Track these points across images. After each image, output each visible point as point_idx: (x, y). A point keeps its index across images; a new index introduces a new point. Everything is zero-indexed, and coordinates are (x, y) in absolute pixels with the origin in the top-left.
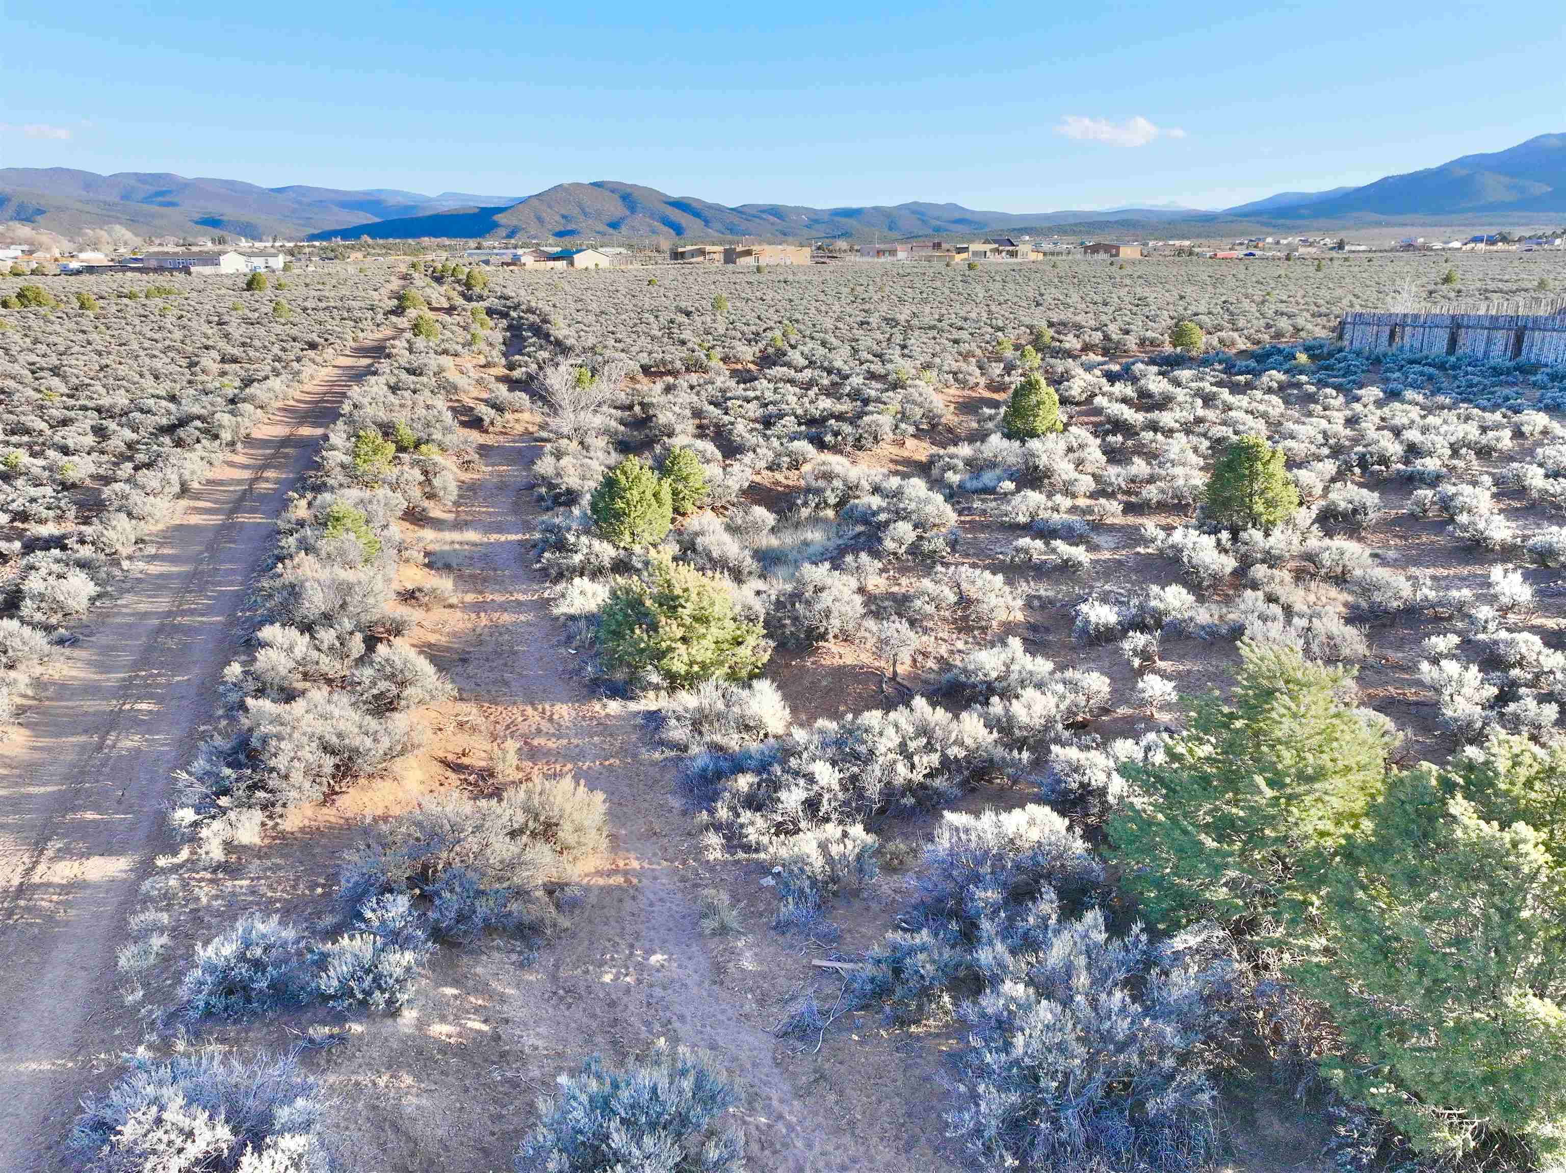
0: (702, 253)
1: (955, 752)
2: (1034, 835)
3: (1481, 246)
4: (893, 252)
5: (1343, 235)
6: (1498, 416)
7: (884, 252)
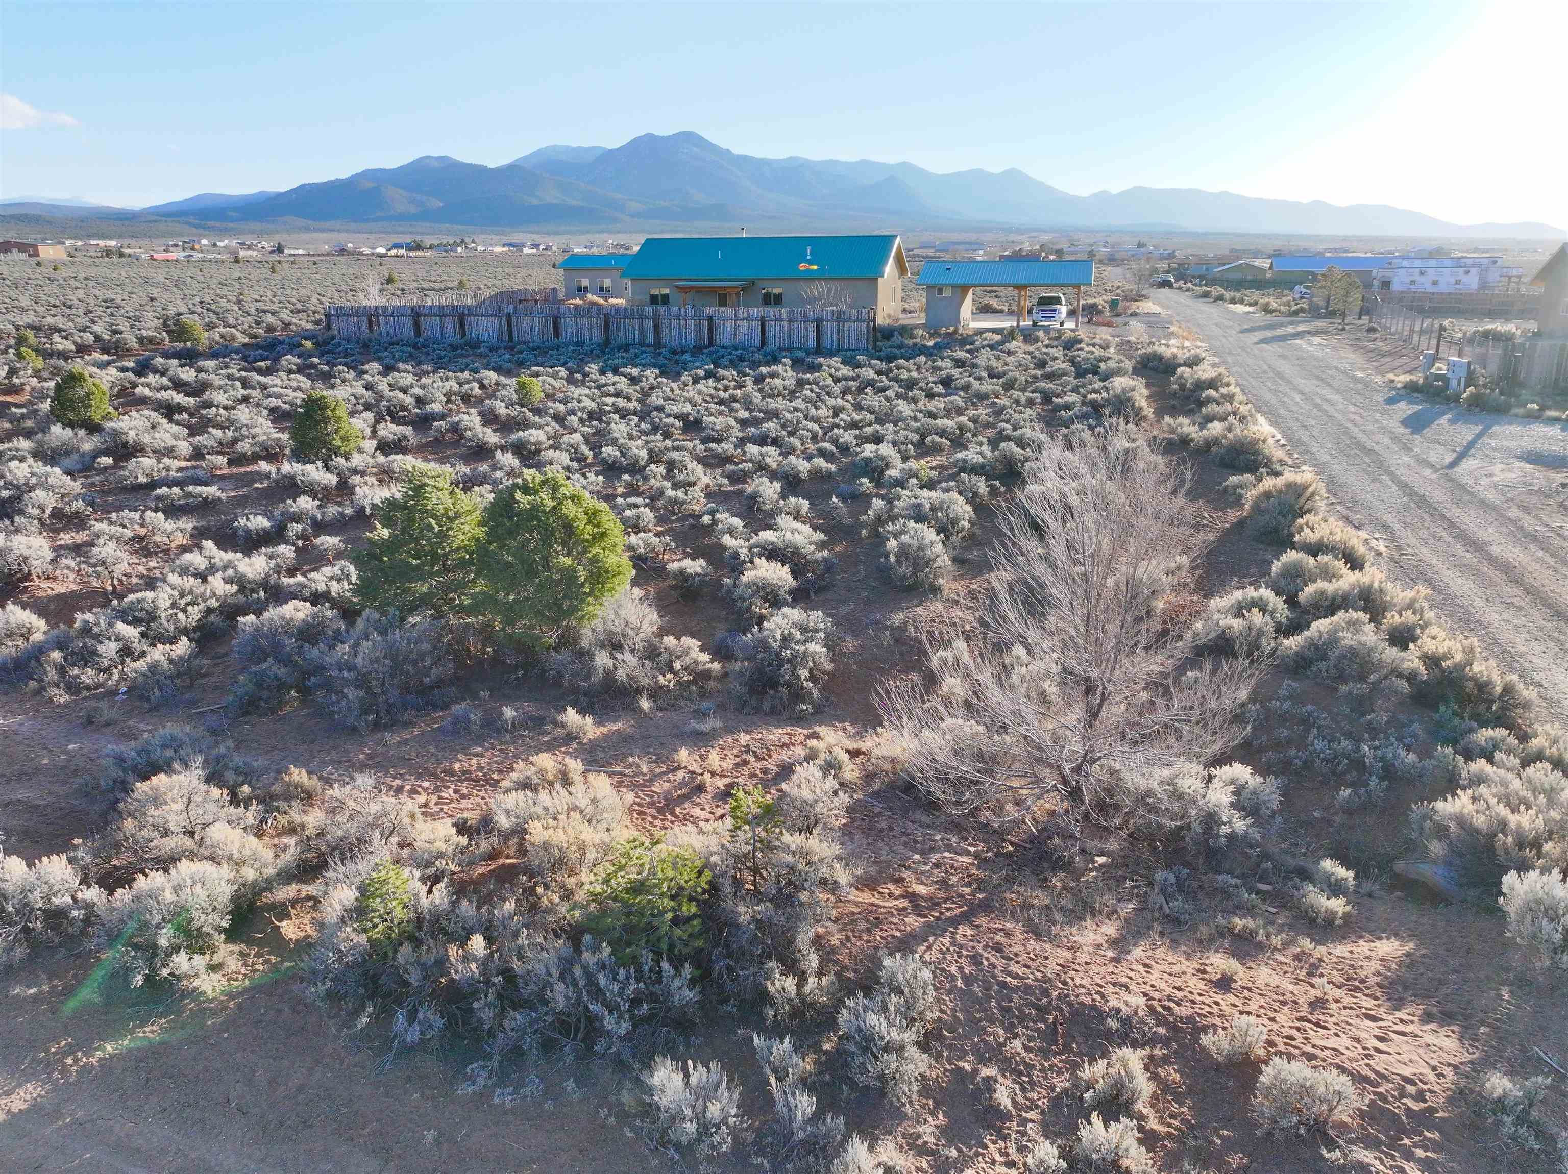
5: (278, 238)
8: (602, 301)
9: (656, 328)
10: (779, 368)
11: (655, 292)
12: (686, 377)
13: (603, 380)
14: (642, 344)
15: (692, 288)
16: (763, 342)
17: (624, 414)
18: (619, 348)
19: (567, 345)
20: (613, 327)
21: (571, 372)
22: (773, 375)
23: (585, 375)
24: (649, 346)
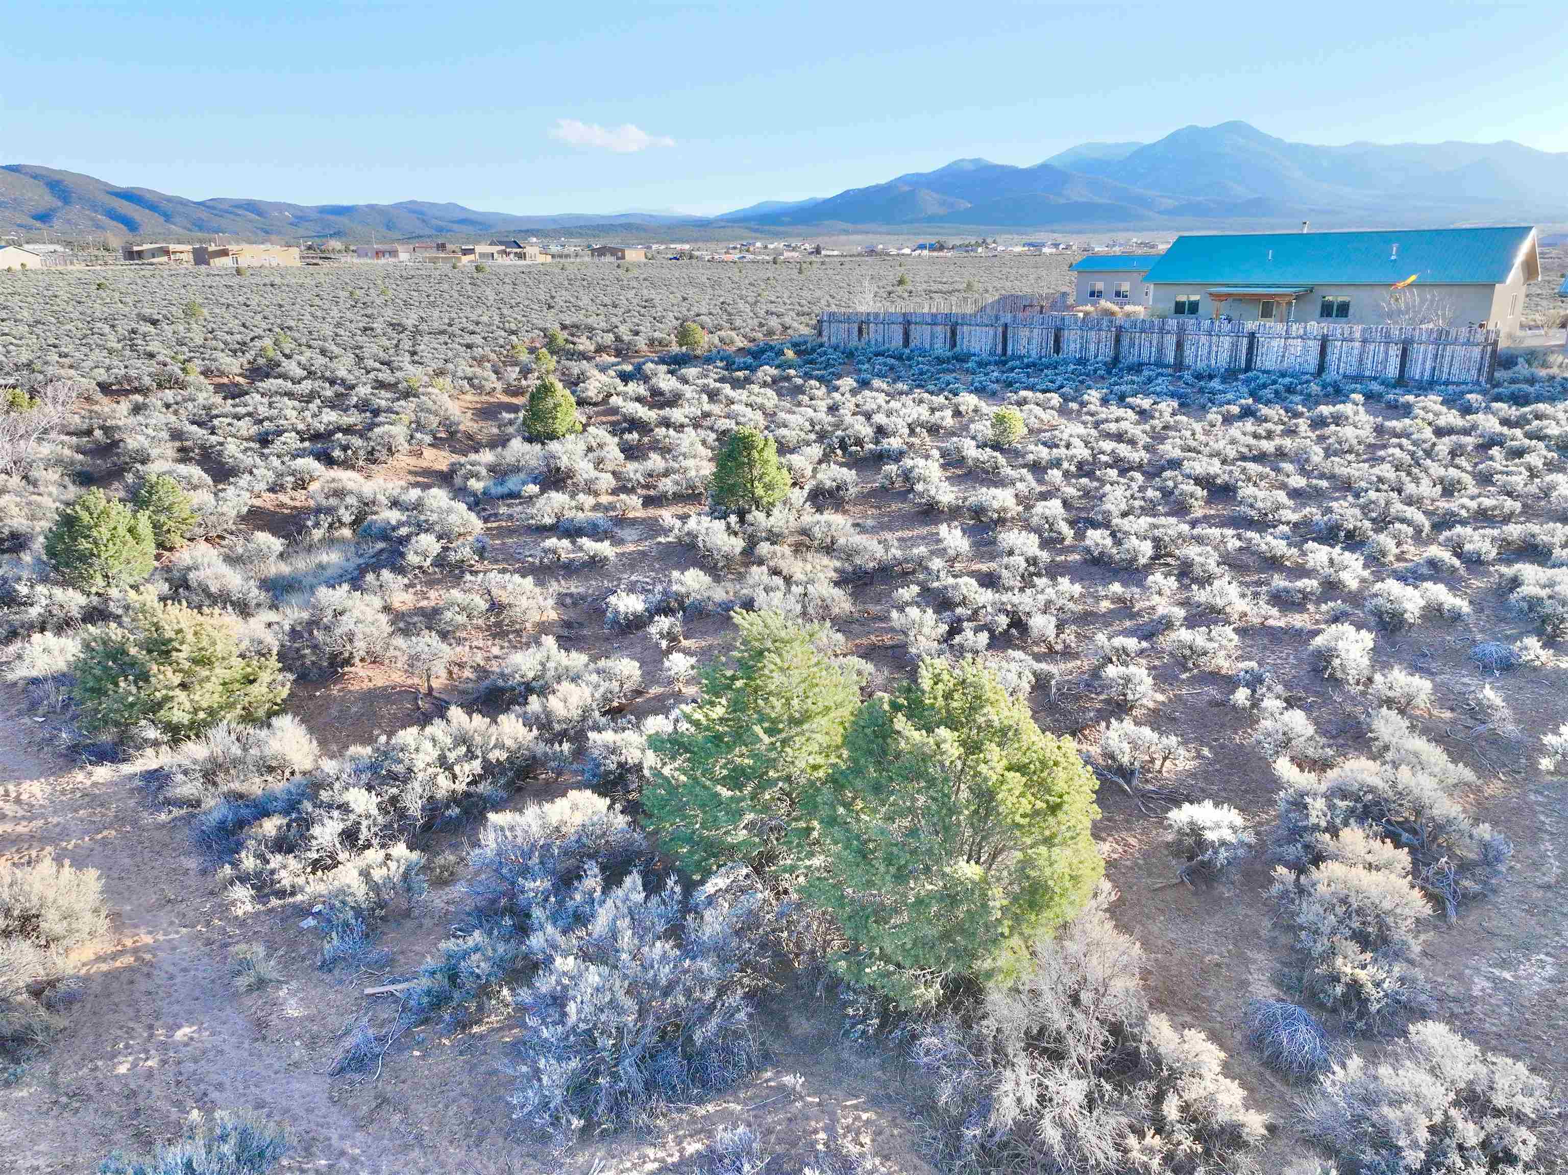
0: (166, 252)
1: (495, 755)
2: (578, 819)
3: (926, 252)
4: (393, 253)
5: (820, 241)
6: (941, 399)
7: (383, 253)
8: (1115, 308)
9: (1179, 346)
10: (1347, 409)
11: (1182, 298)
12: (1214, 415)
13: (1104, 413)
14: (1159, 364)
15: (1229, 295)
16: (1321, 368)
17: (1124, 468)
18: (1131, 369)
19: (1066, 363)
20: (1125, 342)
21: (1066, 399)
22: (1338, 420)
23: (1083, 404)
24: (1167, 366)
